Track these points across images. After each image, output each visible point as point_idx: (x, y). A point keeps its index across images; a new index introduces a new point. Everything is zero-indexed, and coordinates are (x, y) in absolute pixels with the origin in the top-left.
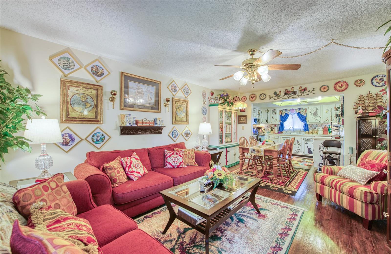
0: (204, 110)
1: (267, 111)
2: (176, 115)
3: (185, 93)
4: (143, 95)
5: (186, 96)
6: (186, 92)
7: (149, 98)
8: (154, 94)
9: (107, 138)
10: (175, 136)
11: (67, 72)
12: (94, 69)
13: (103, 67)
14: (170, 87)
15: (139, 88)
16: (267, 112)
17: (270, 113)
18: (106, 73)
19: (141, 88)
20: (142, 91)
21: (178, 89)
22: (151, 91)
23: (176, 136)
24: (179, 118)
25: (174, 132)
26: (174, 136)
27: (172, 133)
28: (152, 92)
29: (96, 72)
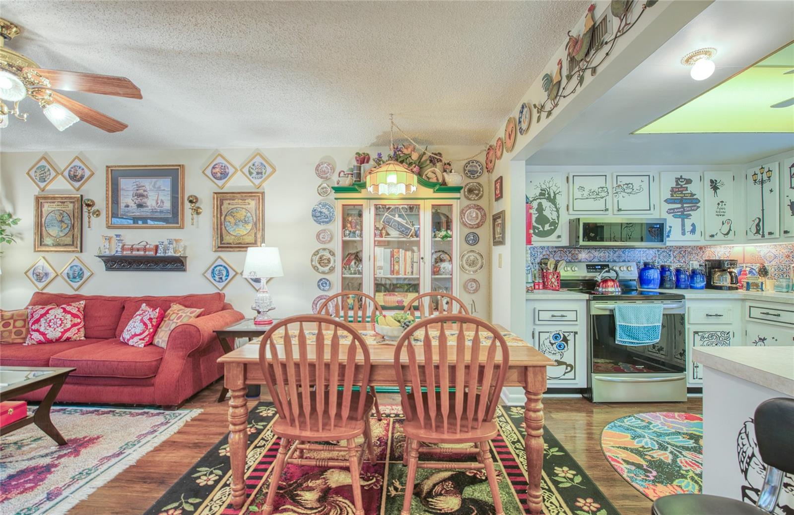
0: (324, 210)
1: (759, 177)
2: (224, 231)
3: (254, 175)
4: (147, 197)
5: (257, 182)
6: (258, 173)
7: (159, 202)
8: (169, 193)
9: (87, 274)
10: (221, 278)
11: (42, 185)
12: (72, 173)
13: (83, 167)
14: (208, 172)
15: (139, 187)
16: (762, 182)
17: (775, 182)
18: (87, 173)
19: (143, 186)
20: (145, 191)
21: (231, 170)
22: (162, 189)
23: (224, 278)
24: (233, 237)
25: (218, 268)
26: (217, 278)
27: (213, 270)
28: (164, 190)
29: (74, 178)
